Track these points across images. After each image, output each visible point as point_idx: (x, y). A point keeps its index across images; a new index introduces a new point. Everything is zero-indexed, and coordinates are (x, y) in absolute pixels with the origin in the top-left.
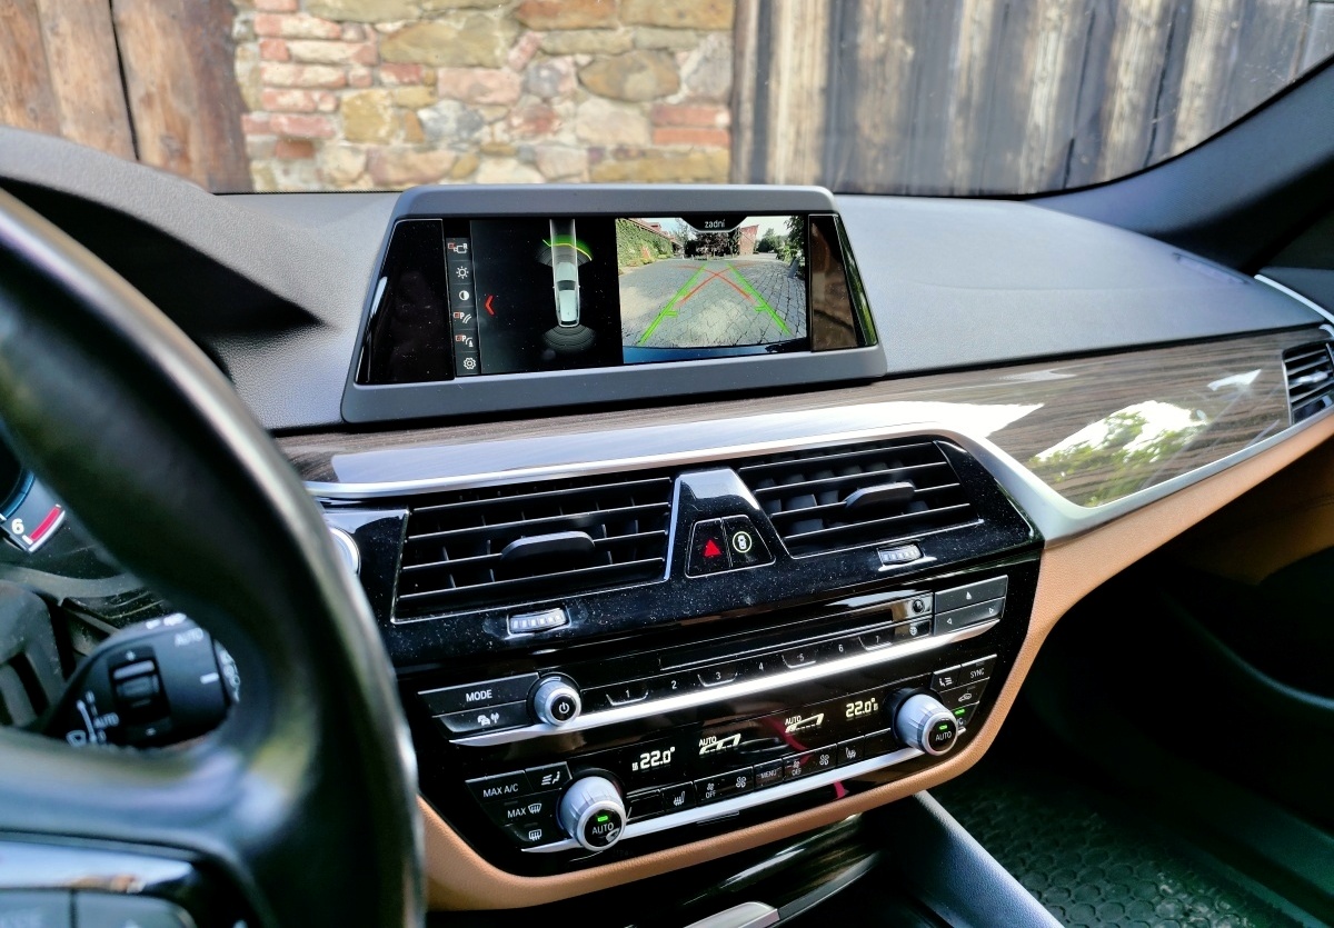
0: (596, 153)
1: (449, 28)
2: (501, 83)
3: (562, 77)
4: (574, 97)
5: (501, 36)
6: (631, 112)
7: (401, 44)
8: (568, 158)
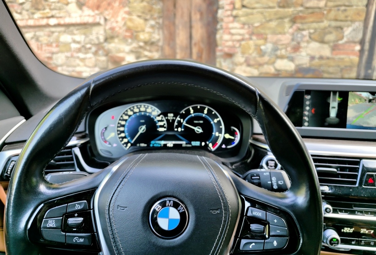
0: (312, 58)
1: (273, 24)
2: (286, 39)
3: (304, 36)
4: (308, 42)
5: (287, 25)
6: (326, 46)
7: (259, 29)
8: (303, 59)
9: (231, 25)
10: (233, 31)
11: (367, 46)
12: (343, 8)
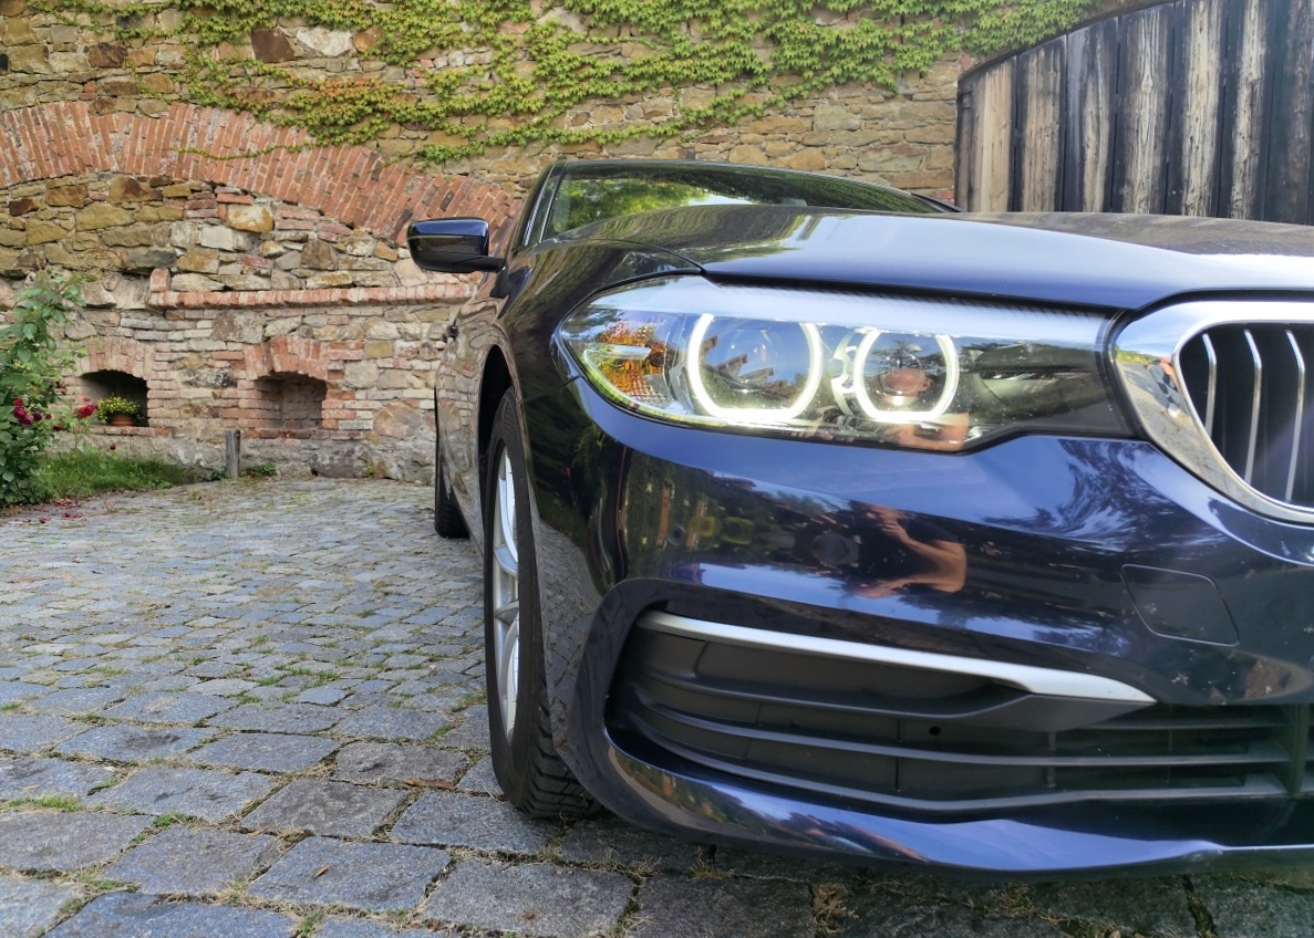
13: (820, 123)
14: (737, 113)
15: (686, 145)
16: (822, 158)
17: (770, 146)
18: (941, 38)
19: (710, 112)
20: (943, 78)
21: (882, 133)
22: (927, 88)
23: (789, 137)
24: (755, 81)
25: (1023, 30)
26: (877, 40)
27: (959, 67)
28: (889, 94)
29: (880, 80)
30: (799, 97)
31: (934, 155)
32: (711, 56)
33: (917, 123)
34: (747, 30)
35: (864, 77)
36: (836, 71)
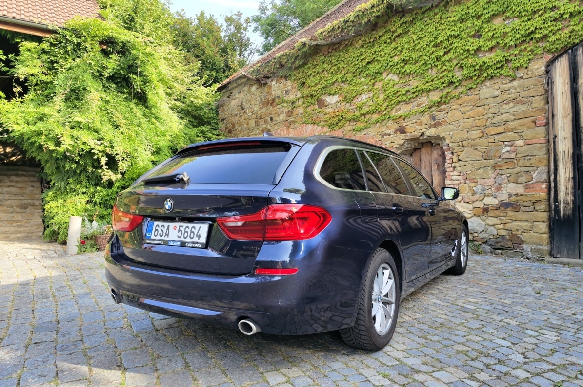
0: (510, 195)
1: (480, 171)
2: (490, 182)
3: (503, 179)
4: (506, 183)
5: (491, 172)
6: (520, 186)
7: (470, 175)
8: (504, 196)
9: (452, 174)
10: (453, 178)
11: (552, 185)
12: (529, 157)
13: (482, 96)
14: (449, 98)
15: (432, 114)
16: (483, 111)
17: (462, 109)
18: (532, 51)
19: (439, 100)
20: (536, 67)
21: (509, 96)
22: (530, 72)
23: (469, 104)
24: (455, 85)
25: (572, 38)
26: (501, 59)
27: (545, 60)
28: (511, 79)
29: (505, 74)
30: (471, 88)
31: (534, 102)
32: (438, 79)
33: (526, 89)
34: (451, 66)
35: (498, 75)
36: (485, 75)
